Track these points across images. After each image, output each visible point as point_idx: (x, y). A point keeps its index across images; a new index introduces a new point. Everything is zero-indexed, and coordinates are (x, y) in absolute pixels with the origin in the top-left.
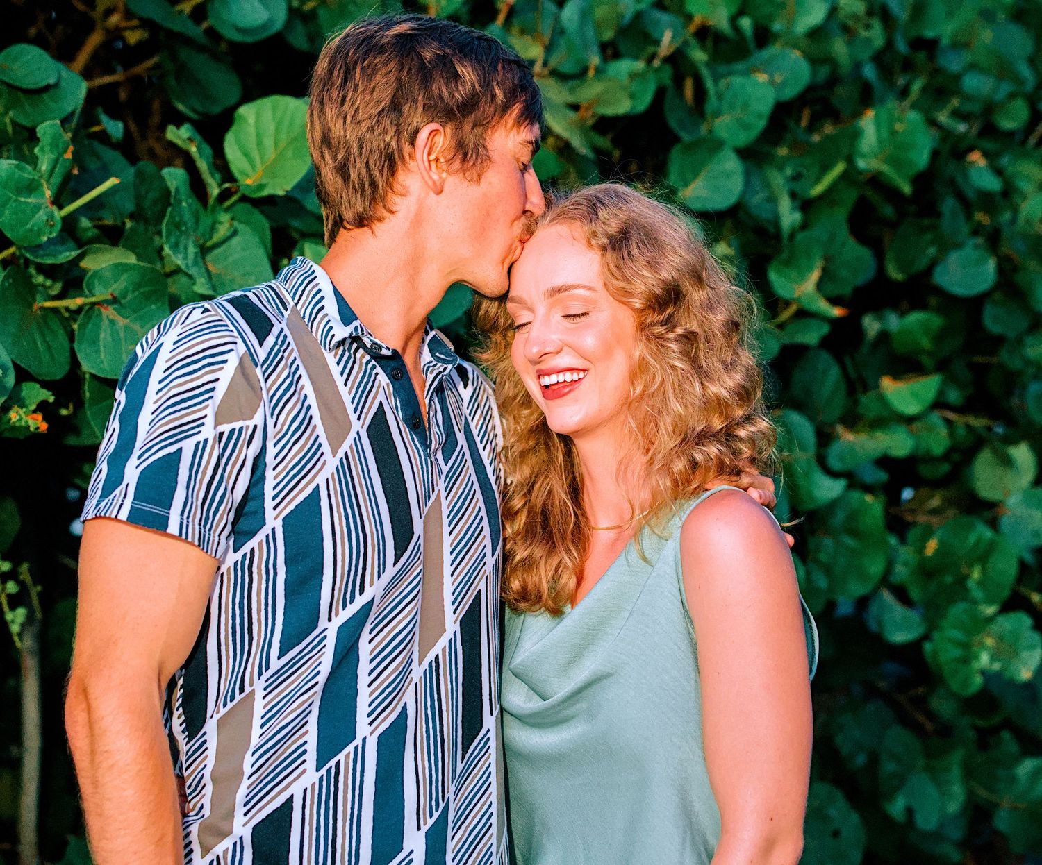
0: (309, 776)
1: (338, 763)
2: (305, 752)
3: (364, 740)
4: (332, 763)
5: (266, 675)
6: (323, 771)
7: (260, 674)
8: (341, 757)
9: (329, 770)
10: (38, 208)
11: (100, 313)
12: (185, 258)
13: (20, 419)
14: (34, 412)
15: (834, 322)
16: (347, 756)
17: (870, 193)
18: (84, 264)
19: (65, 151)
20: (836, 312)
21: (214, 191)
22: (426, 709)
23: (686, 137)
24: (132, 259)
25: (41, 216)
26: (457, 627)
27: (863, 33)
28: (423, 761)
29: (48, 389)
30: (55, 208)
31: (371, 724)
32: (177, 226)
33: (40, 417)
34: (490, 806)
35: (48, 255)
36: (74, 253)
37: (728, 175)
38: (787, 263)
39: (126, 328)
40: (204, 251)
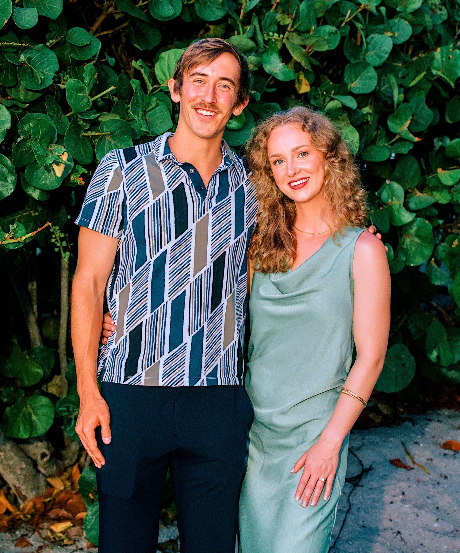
0: (148, 315)
1: (158, 311)
2: (147, 306)
3: (167, 302)
4: (156, 310)
5: (132, 277)
6: (153, 313)
7: (131, 277)
8: (159, 308)
9: (155, 313)
10: (83, 98)
11: (105, 139)
12: (138, 116)
13: (74, 180)
14: (80, 177)
15: (415, 144)
16: (161, 308)
17: (436, 84)
18: (100, 119)
19: (94, 75)
20: (416, 139)
21: (150, 88)
22: (195, 293)
23: (353, 61)
24: (118, 118)
25: (85, 100)
26: (212, 264)
27: (439, 12)
28: (192, 311)
29: (85, 168)
30: (90, 98)
31: (169, 297)
32: (136, 104)
33: (81, 179)
34: (221, 331)
35: (86, 116)
36: (97, 115)
37: (370, 78)
38: (396, 117)
39: (115, 144)
40: (145, 112)
